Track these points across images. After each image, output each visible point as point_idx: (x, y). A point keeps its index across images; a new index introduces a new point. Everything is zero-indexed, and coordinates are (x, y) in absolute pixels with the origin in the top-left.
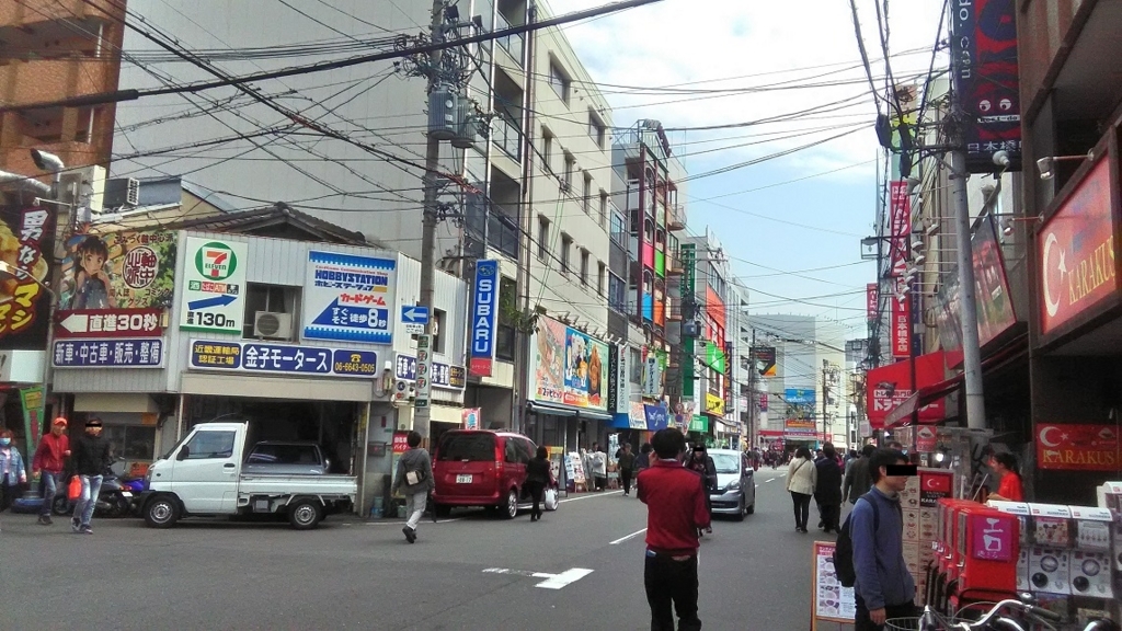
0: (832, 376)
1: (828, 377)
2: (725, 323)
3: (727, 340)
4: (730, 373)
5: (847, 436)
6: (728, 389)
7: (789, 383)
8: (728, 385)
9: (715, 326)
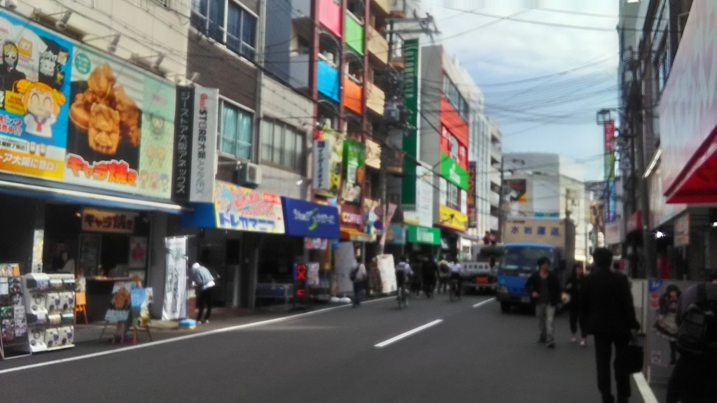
0: (573, 201)
1: (570, 202)
2: (468, 140)
3: (471, 159)
4: (474, 191)
5: (586, 250)
6: (472, 207)
7: (538, 206)
8: (472, 202)
9: (453, 141)
